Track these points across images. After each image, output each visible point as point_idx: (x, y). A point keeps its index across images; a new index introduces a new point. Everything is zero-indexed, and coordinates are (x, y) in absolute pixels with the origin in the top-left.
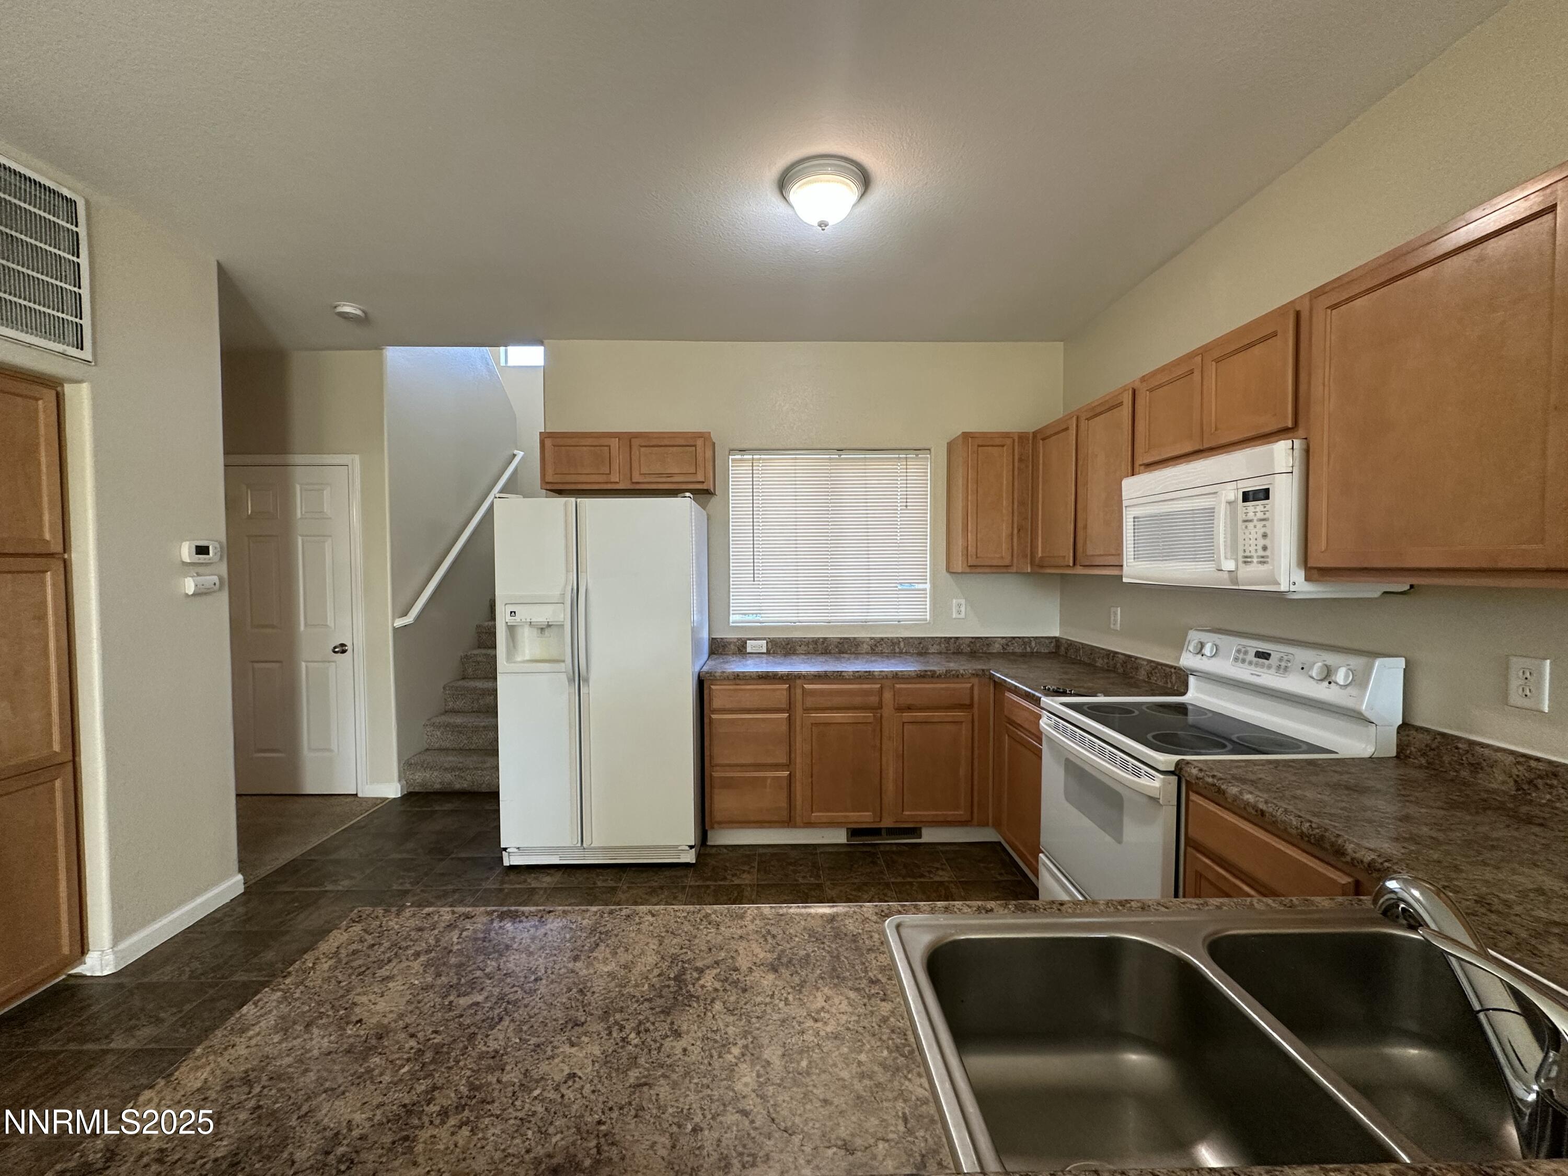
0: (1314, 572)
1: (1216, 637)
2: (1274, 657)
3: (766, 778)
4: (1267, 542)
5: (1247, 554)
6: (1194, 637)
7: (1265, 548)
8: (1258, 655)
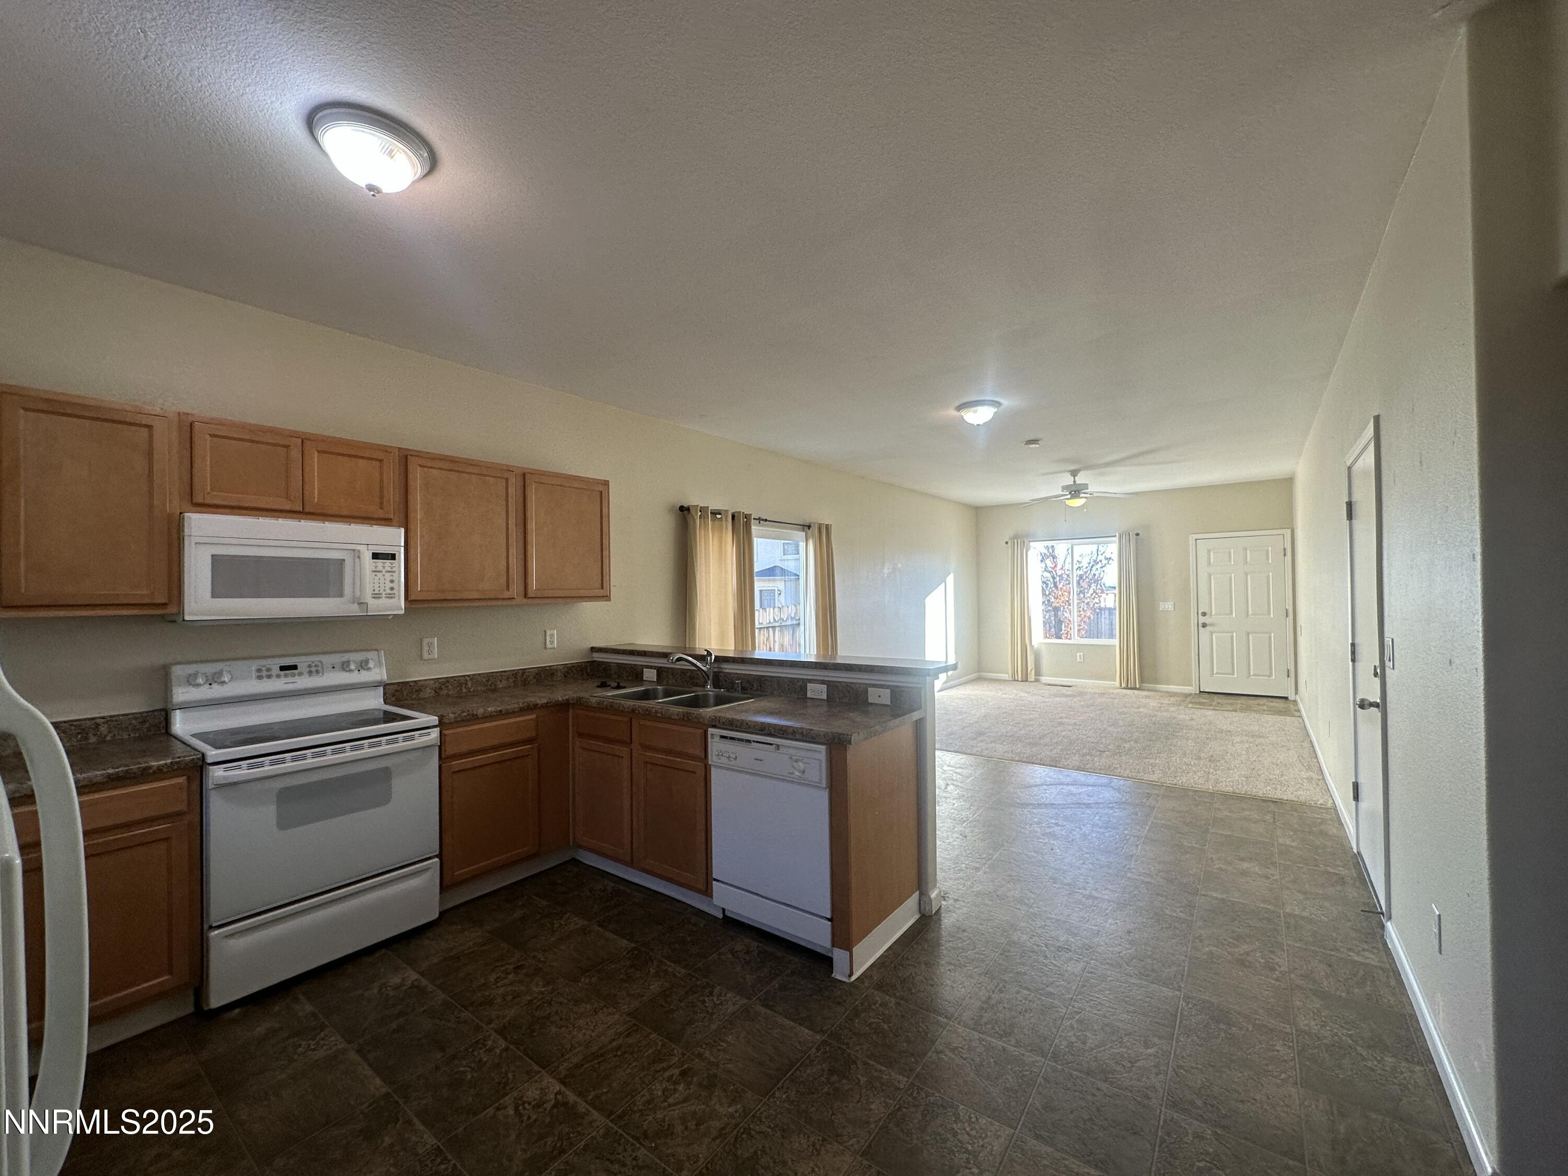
0: (413, 602)
2: (302, 667)
4: (394, 585)
5: (377, 592)
7: (392, 589)
8: (283, 668)
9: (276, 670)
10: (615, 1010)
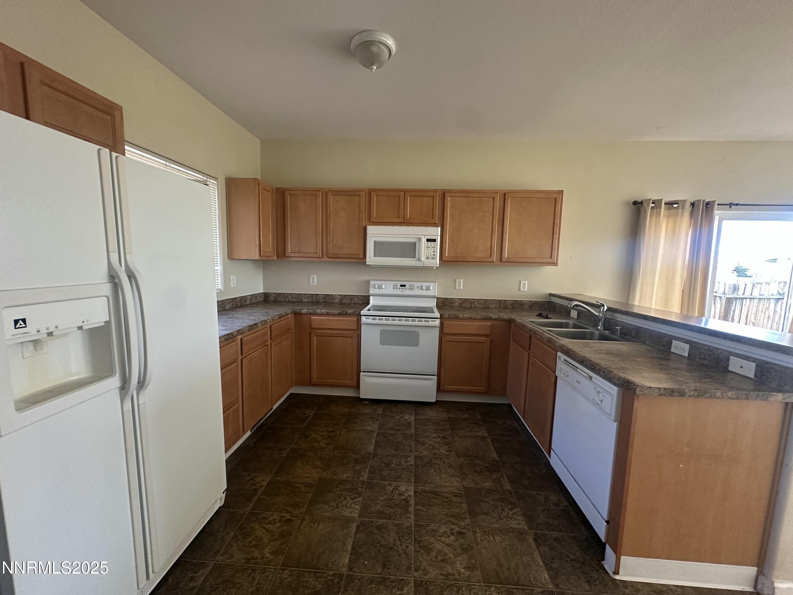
0: (442, 261)
1: (383, 282)
2: (407, 286)
4: (435, 253)
5: (428, 256)
6: (374, 283)
8: (401, 286)
9: (399, 286)
10: (461, 481)
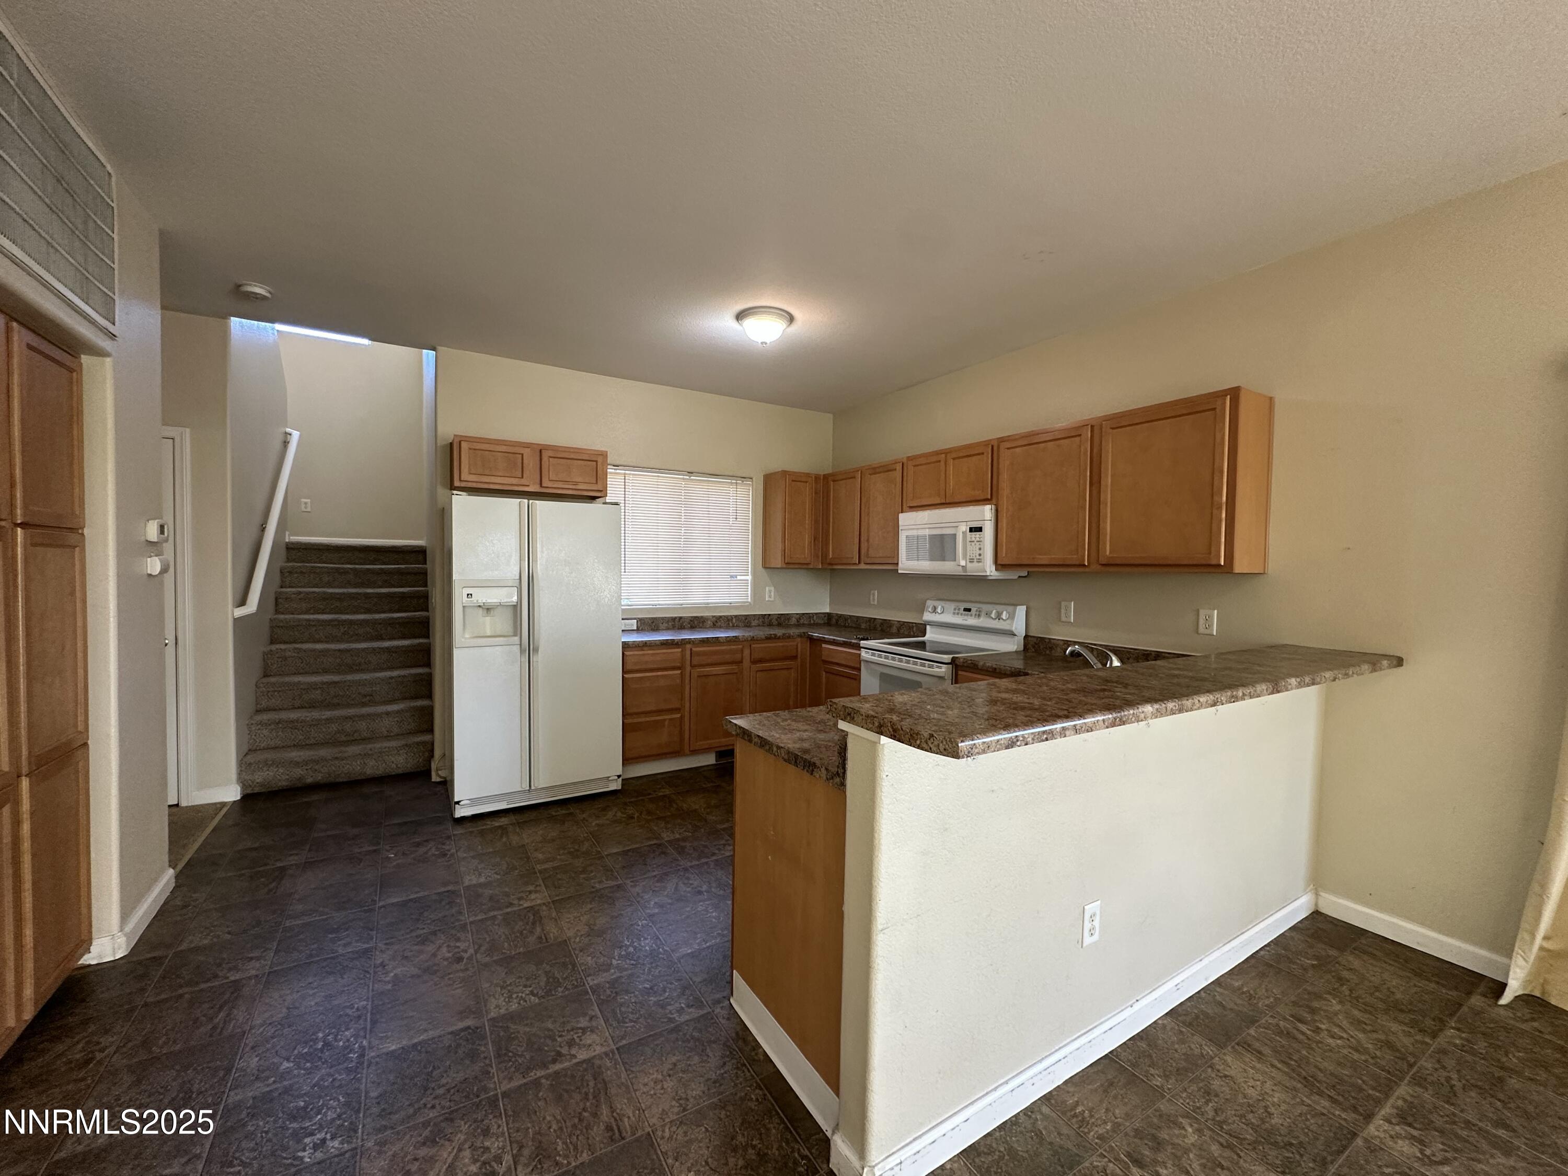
0: (999, 566)
1: (942, 603)
2: (974, 610)
3: (665, 720)
4: (981, 552)
5: (972, 558)
6: (930, 604)
7: (980, 555)
8: (965, 610)
9: (961, 611)
